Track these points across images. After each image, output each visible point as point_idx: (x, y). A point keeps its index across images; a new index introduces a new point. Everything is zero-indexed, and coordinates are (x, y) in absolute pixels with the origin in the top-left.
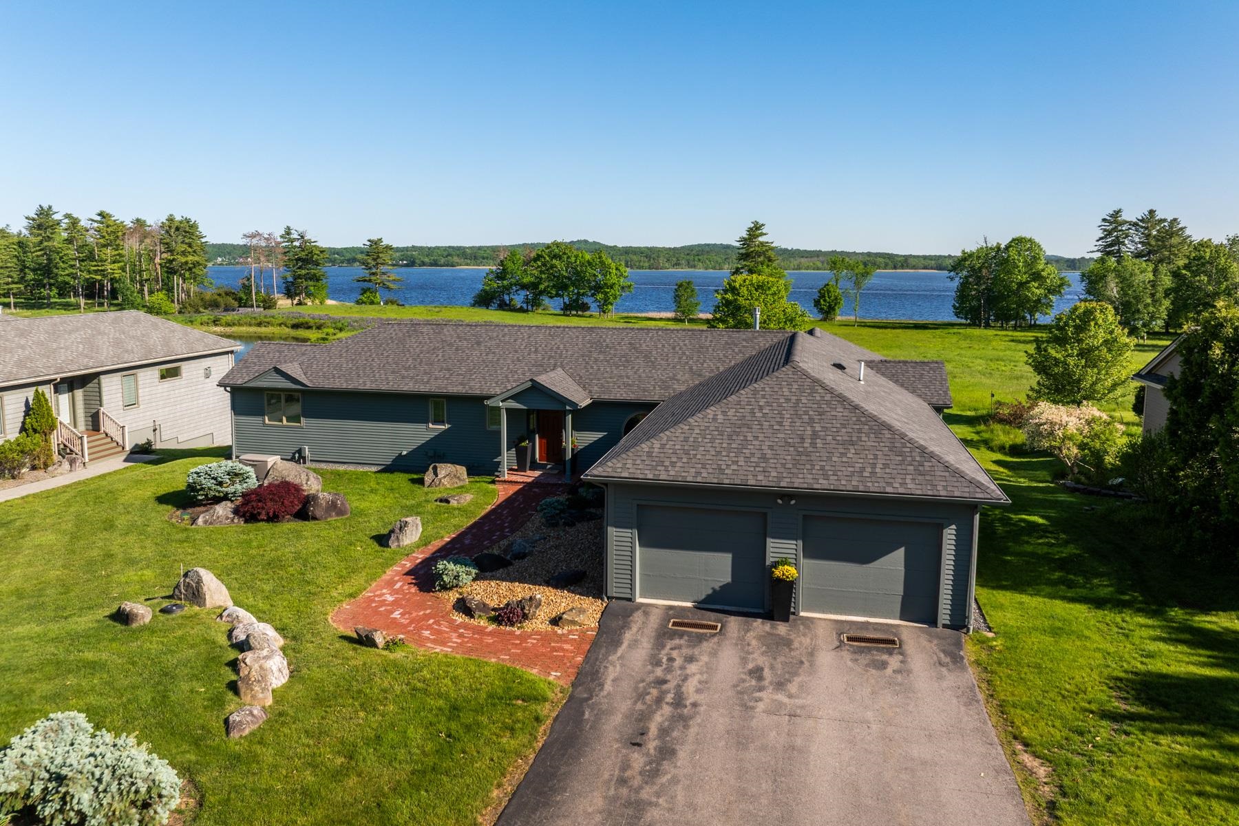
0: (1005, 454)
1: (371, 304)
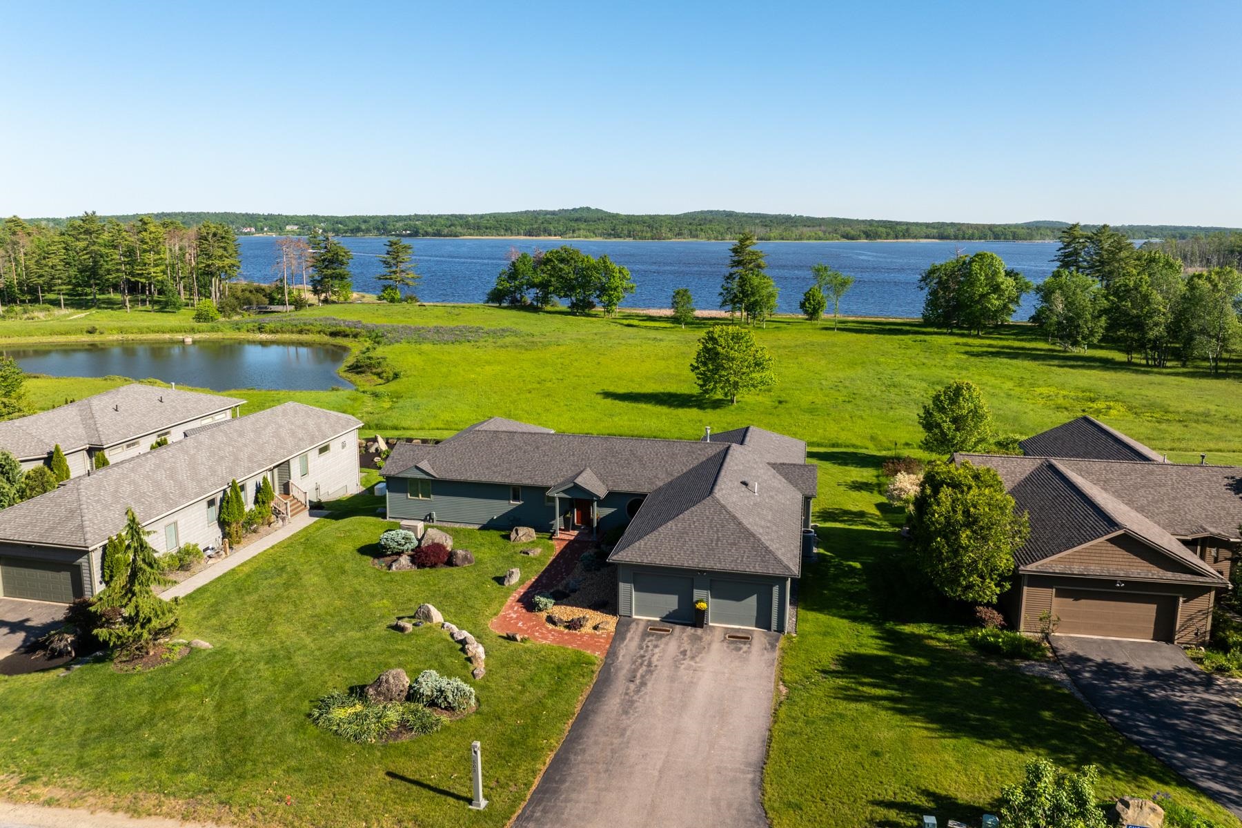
1: (392, 300)
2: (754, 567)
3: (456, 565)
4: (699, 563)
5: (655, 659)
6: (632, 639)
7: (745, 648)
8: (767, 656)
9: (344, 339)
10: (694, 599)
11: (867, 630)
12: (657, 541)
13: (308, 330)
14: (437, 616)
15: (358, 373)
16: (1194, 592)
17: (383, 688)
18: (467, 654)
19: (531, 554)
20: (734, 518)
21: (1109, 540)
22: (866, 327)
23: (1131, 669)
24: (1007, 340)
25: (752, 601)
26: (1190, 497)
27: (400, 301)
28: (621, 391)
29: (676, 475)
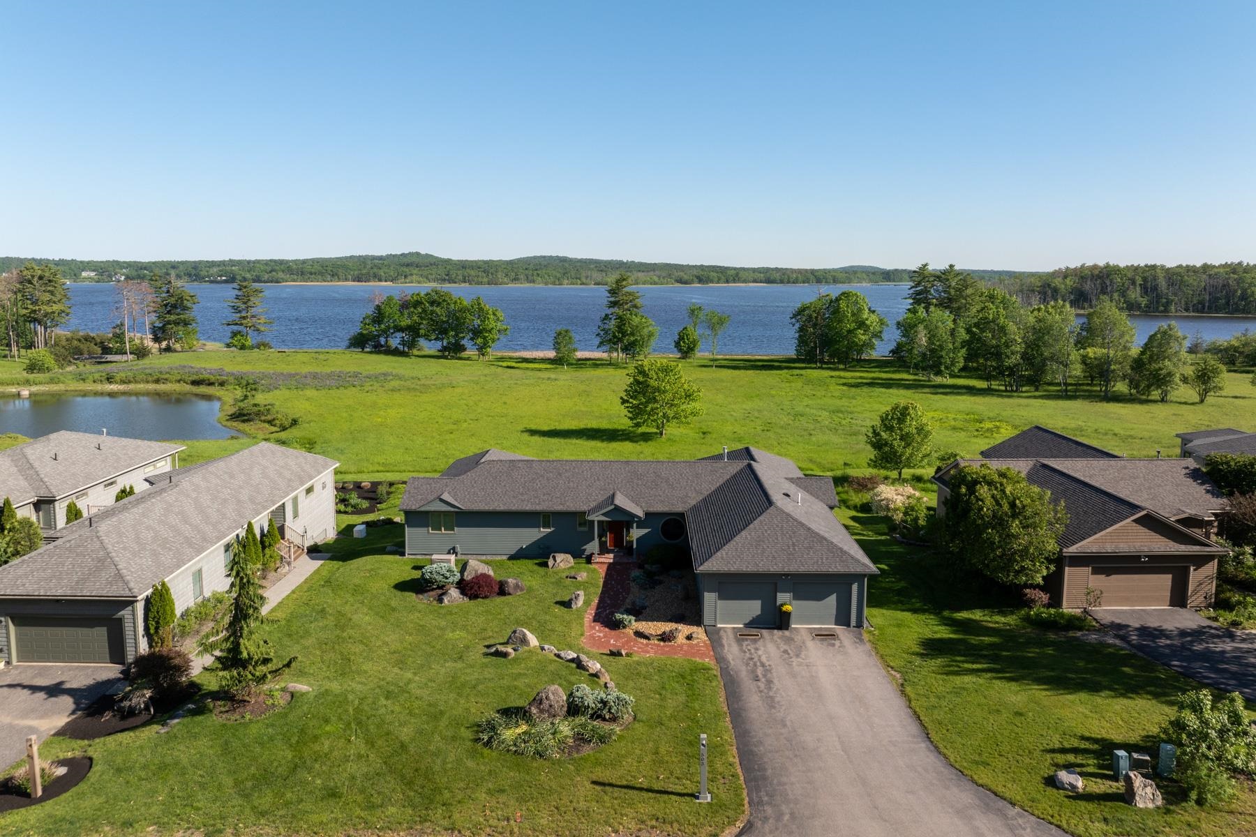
0: (858, 511)
1: (243, 347)
2: (836, 567)
3: (509, 594)
4: (784, 567)
5: (764, 659)
6: (730, 645)
7: (837, 643)
8: (861, 648)
9: (210, 387)
10: (779, 603)
11: (931, 620)
12: (737, 549)
13: (166, 380)
14: (533, 641)
15: (244, 421)
16: (1201, 561)
17: (545, 705)
18: (588, 671)
19: (579, 579)
20: (802, 525)
21: (1135, 521)
22: (741, 364)
23: (1166, 630)
24: (874, 372)
25: (832, 600)
26: (1160, 486)
27: (252, 348)
28: (546, 428)
29: (706, 493)
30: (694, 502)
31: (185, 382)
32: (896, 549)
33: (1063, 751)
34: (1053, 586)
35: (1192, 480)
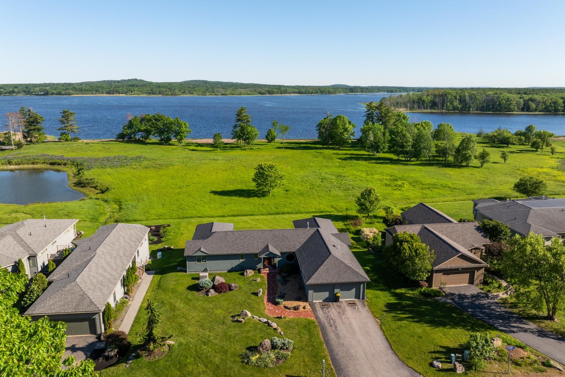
1: (67, 140)
2: (355, 279)
3: (233, 290)
4: (337, 281)
5: (332, 316)
6: (319, 311)
7: (356, 307)
8: (365, 309)
9: (59, 166)
10: (335, 293)
11: (388, 294)
12: (320, 274)
13: (37, 162)
14: (249, 314)
15: (82, 187)
16: (479, 269)
17: (264, 347)
18: (272, 327)
19: (258, 281)
20: (342, 262)
21: (458, 257)
23: (466, 295)
25: (354, 290)
26: (466, 234)
27: (71, 140)
28: (220, 190)
29: (302, 243)
30: (298, 247)
31: (46, 163)
32: (371, 257)
33: (435, 352)
34: (430, 280)
35: (477, 231)
